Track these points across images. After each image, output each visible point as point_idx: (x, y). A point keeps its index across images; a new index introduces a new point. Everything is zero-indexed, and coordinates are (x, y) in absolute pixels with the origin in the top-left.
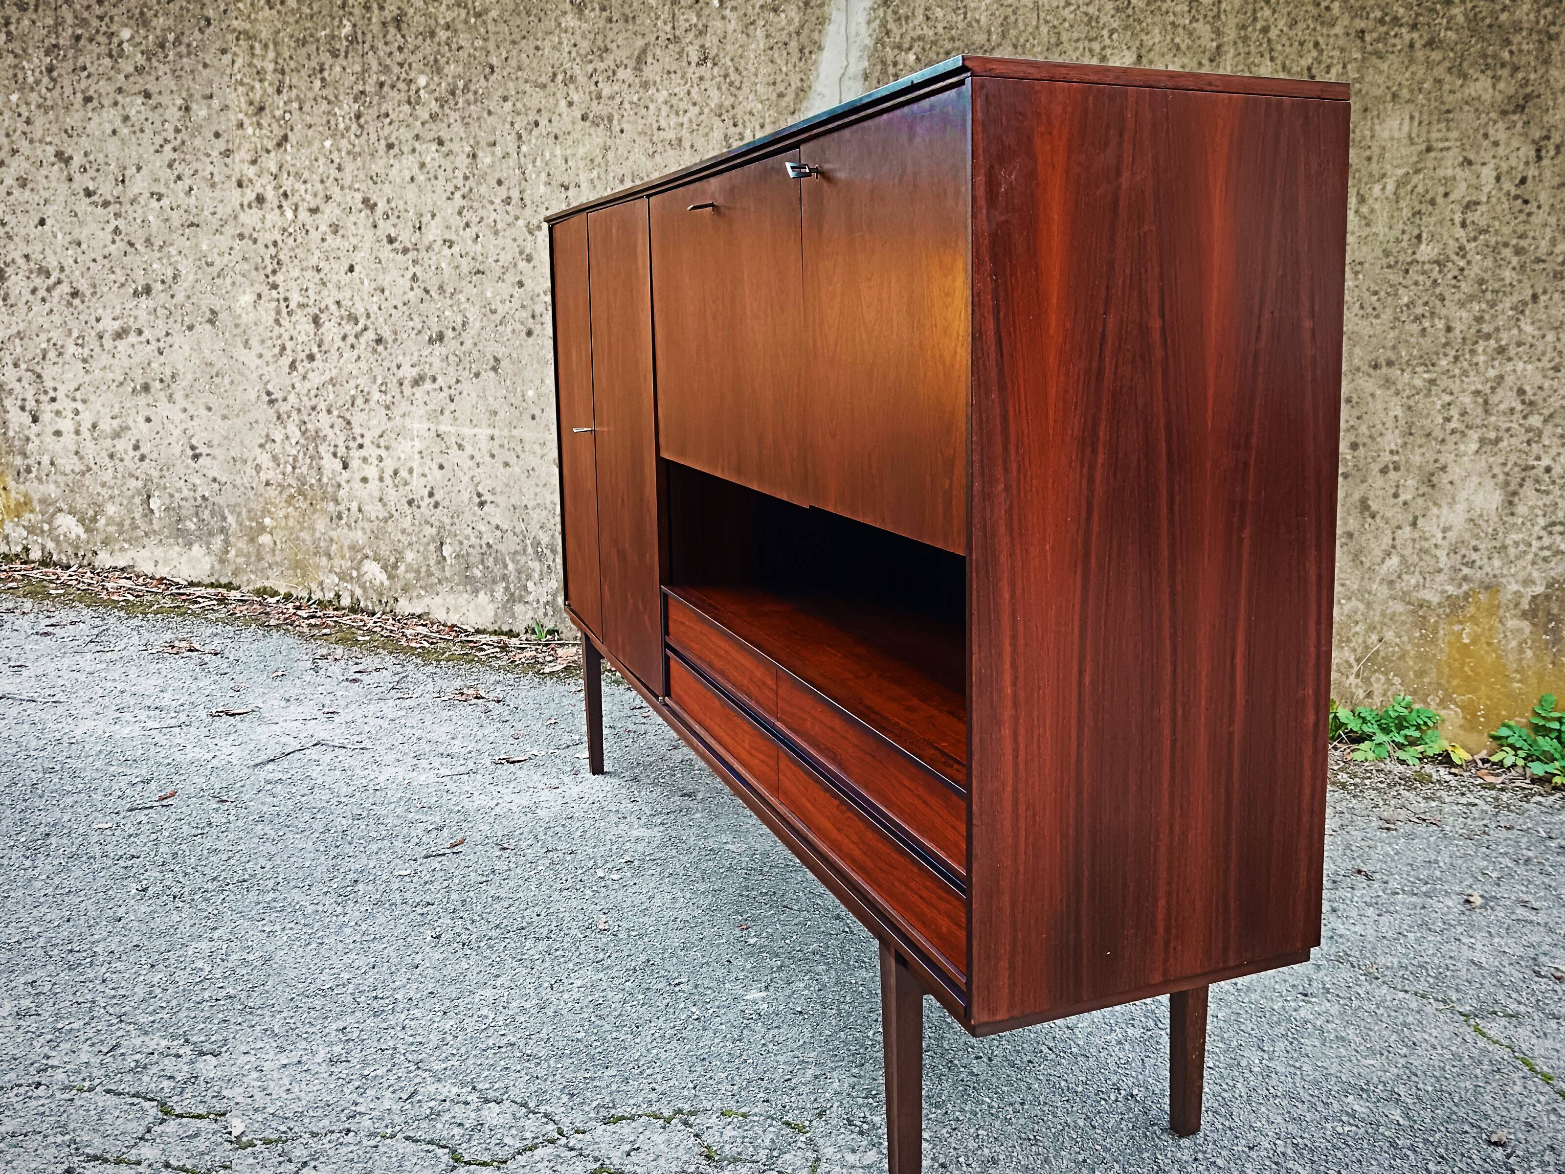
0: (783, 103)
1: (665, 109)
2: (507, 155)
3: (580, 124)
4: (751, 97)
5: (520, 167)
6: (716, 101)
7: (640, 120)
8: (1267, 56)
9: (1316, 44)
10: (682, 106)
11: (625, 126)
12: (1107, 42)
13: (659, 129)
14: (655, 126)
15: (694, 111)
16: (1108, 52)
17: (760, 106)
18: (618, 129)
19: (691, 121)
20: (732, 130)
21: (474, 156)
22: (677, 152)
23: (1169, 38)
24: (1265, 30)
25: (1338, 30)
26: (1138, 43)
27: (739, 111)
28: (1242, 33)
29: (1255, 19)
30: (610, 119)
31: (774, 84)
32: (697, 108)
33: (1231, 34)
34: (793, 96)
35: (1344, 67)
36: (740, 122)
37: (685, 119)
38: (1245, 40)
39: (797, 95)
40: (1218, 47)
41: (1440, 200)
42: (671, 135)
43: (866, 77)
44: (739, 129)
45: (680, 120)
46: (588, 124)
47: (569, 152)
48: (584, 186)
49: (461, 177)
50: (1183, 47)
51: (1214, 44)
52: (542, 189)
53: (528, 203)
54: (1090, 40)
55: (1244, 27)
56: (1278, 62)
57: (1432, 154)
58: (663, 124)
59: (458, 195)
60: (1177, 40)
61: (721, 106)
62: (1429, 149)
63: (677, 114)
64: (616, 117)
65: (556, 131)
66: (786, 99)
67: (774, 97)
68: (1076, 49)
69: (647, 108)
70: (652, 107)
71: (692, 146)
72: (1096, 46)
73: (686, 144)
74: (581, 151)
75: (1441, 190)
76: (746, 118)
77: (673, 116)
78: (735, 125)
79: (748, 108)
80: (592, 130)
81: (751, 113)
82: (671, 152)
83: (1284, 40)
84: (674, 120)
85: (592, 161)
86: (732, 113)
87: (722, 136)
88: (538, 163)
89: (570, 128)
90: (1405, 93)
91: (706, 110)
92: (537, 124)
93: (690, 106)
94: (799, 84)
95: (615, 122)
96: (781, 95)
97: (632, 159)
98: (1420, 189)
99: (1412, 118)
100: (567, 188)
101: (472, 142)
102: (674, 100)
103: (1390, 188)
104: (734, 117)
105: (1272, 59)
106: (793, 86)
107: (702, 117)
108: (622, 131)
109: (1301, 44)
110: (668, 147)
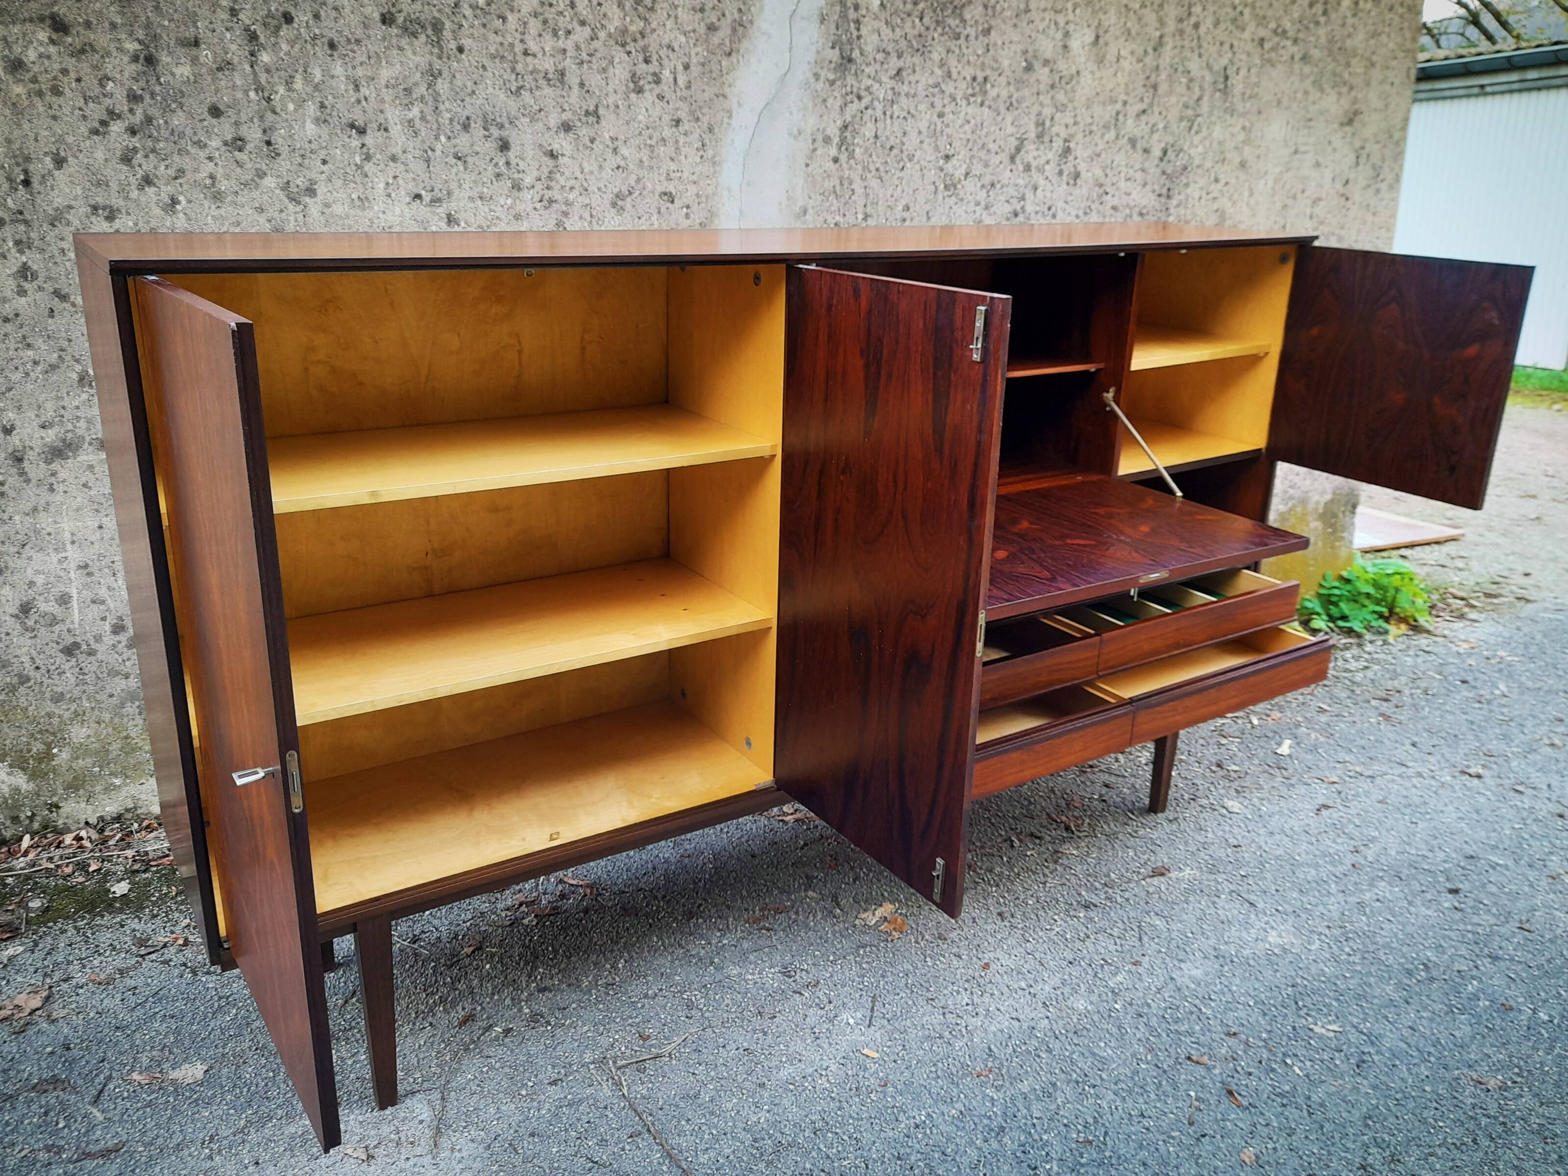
0: (716, 39)
1: (534, 26)
2: (224, 66)
3: (379, 30)
4: (670, 24)
5: (259, 89)
6: (617, 23)
7: (492, 37)
8: (1196, 52)
9: (1232, 46)
10: (563, 22)
11: (466, 42)
12: (1071, 16)
13: (526, 53)
14: (519, 48)
15: (582, 34)
16: (1071, 27)
17: (683, 39)
18: (453, 45)
19: (578, 48)
20: (642, 68)
21: (150, 61)
22: (559, 92)
23: (1123, 20)
24: (1196, 26)
25: (1246, 35)
26: (1096, 23)
27: (652, 41)
28: (1180, 26)
29: (1190, 14)
30: (437, 27)
31: (702, 10)
32: (587, 32)
33: (1171, 26)
34: (729, 32)
35: (1249, 71)
36: (655, 57)
37: (569, 44)
38: (1181, 32)
39: (734, 30)
40: (1161, 37)
41: (1299, 196)
42: (548, 64)
43: (823, 20)
44: (653, 67)
45: (561, 44)
46: (394, 31)
47: (360, 72)
48: (396, 130)
49: (120, 95)
50: (1133, 32)
51: (1158, 34)
52: (311, 128)
53: (284, 150)
54: (1056, 12)
55: (1181, 21)
56: (1204, 58)
57: (1298, 156)
58: (533, 46)
59: (116, 127)
60: (1129, 25)
61: (624, 31)
62: (1296, 152)
63: (555, 34)
64: (448, 25)
65: (333, 34)
66: (720, 34)
67: (702, 29)
68: (1043, 19)
69: (504, 19)
70: (511, 18)
71: (582, 85)
72: (1061, 19)
73: (573, 80)
74: (385, 74)
75: (1301, 187)
76: (664, 52)
77: (548, 36)
78: (647, 61)
79: (666, 41)
80: (404, 42)
81: (670, 47)
82: (547, 91)
83: (1209, 38)
84: (549, 43)
85: (408, 91)
86: (641, 43)
87: (628, 75)
88: (299, 84)
89: (359, 33)
90: (1285, 100)
91: (602, 35)
92: (288, 18)
93: (575, 24)
94: (737, 16)
95: (447, 34)
96: (712, 28)
97: (481, 93)
98: (1288, 186)
99: (1288, 123)
100: (362, 132)
101: (140, 34)
102: (550, 14)
103: (1270, 183)
104: (645, 49)
105: (1200, 56)
106: (729, 18)
107: (596, 44)
108: (461, 50)
109: (1222, 44)
110: (542, 82)
